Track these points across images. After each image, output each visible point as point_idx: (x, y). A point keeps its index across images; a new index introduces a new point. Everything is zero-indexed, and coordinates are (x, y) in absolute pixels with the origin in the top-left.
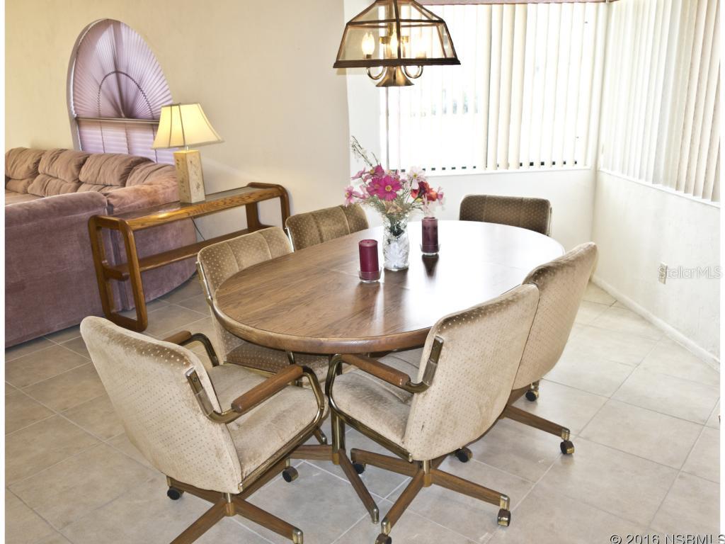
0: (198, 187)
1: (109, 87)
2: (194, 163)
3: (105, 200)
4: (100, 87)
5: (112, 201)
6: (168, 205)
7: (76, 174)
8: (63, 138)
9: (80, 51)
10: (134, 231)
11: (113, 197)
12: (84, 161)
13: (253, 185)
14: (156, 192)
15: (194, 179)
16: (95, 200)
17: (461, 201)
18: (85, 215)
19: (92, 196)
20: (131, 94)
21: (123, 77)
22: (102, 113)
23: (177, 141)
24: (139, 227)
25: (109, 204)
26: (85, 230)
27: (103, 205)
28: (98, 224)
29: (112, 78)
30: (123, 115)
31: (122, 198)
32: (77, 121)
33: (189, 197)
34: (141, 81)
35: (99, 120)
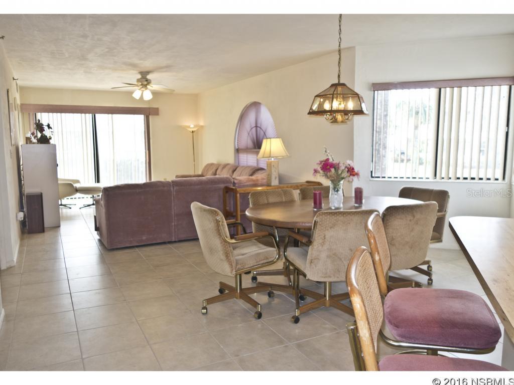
0: (276, 178)
1: (252, 134)
2: (275, 166)
3: (232, 180)
4: (249, 134)
5: (236, 181)
6: (262, 185)
7: (231, 175)
8: (230, 159)
9: (242, 117)
10: (240, 194)
11: (236, 179)
12: (236, 170)
13: (307, 182)
14: (257, 180)
15: (274, 175)
16: (228, 180)
17: (399, 191)
18: (222, 186)
19: (227, 178)
20: (261, 137)
21: (258, 129)
22: (248, 146)
23: (267, 154)
24: (243, 192)
25: (234, 183)
26: (221, 193)
27: (231, 182)
28: (227, 190)
29: (254, 129)
30: (257, 147)
31: (240, 180)
32: (238, 151)
33: (271, 183)
34: (266, 130)
35: (246, 150)
